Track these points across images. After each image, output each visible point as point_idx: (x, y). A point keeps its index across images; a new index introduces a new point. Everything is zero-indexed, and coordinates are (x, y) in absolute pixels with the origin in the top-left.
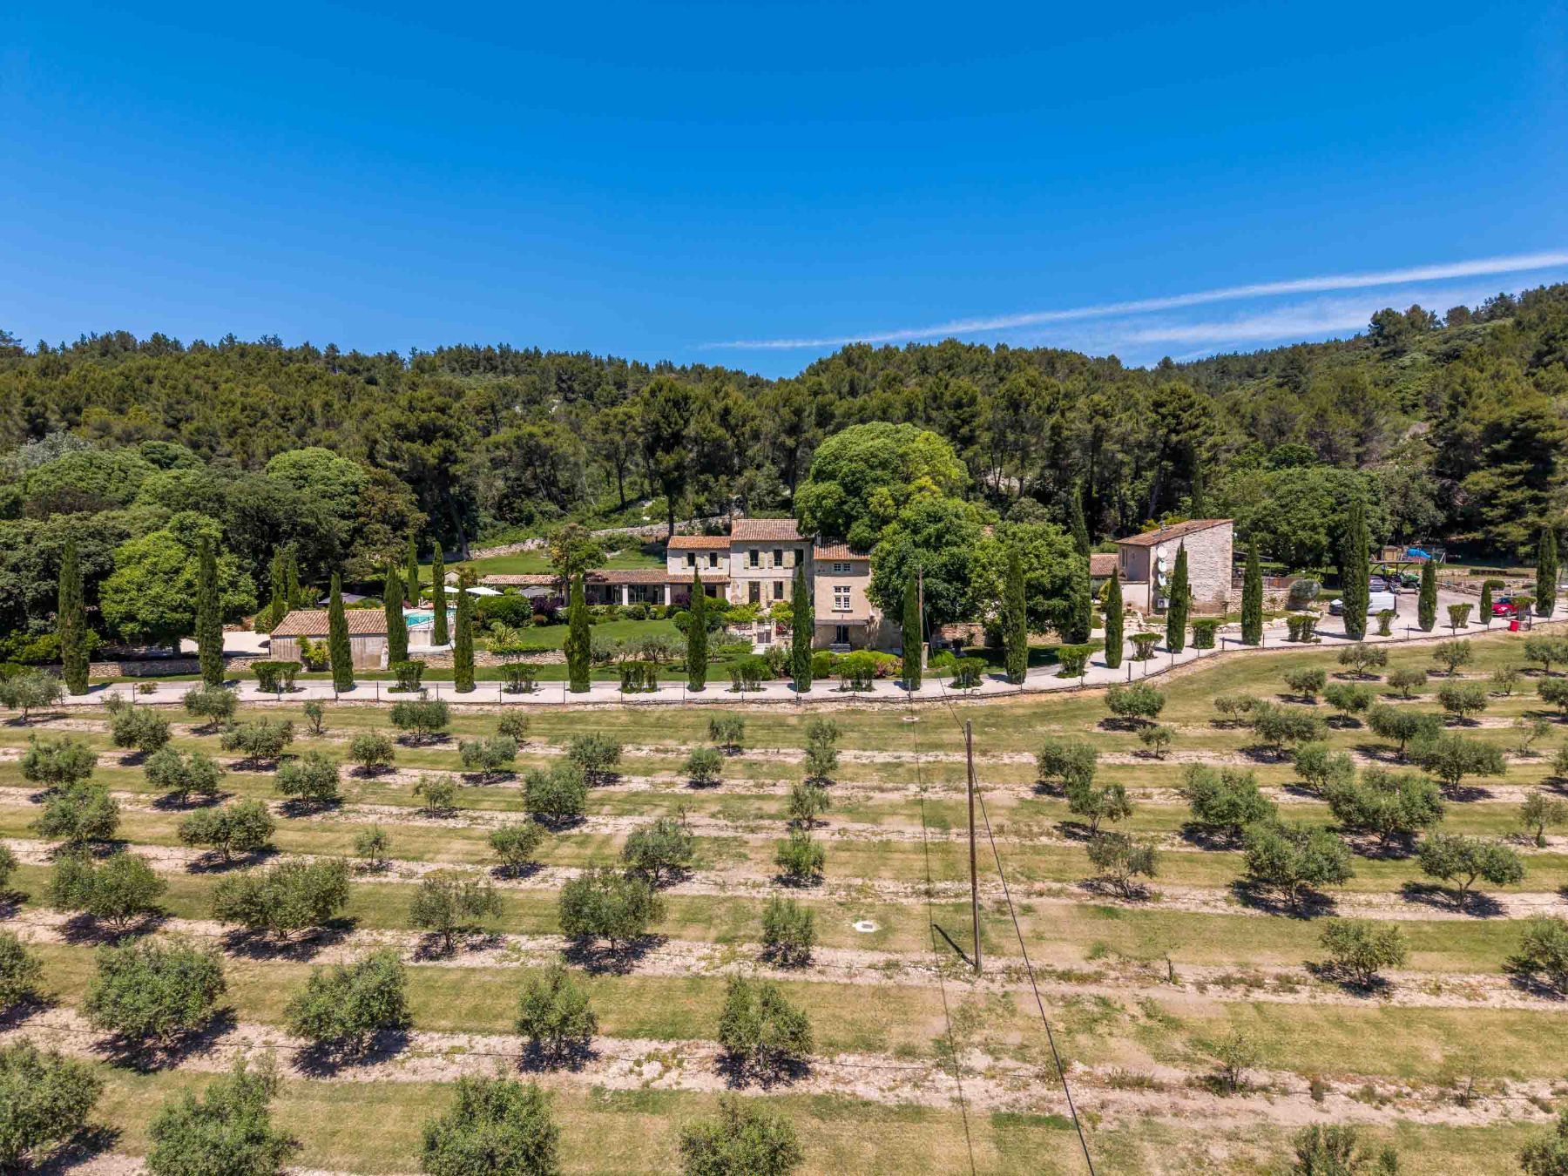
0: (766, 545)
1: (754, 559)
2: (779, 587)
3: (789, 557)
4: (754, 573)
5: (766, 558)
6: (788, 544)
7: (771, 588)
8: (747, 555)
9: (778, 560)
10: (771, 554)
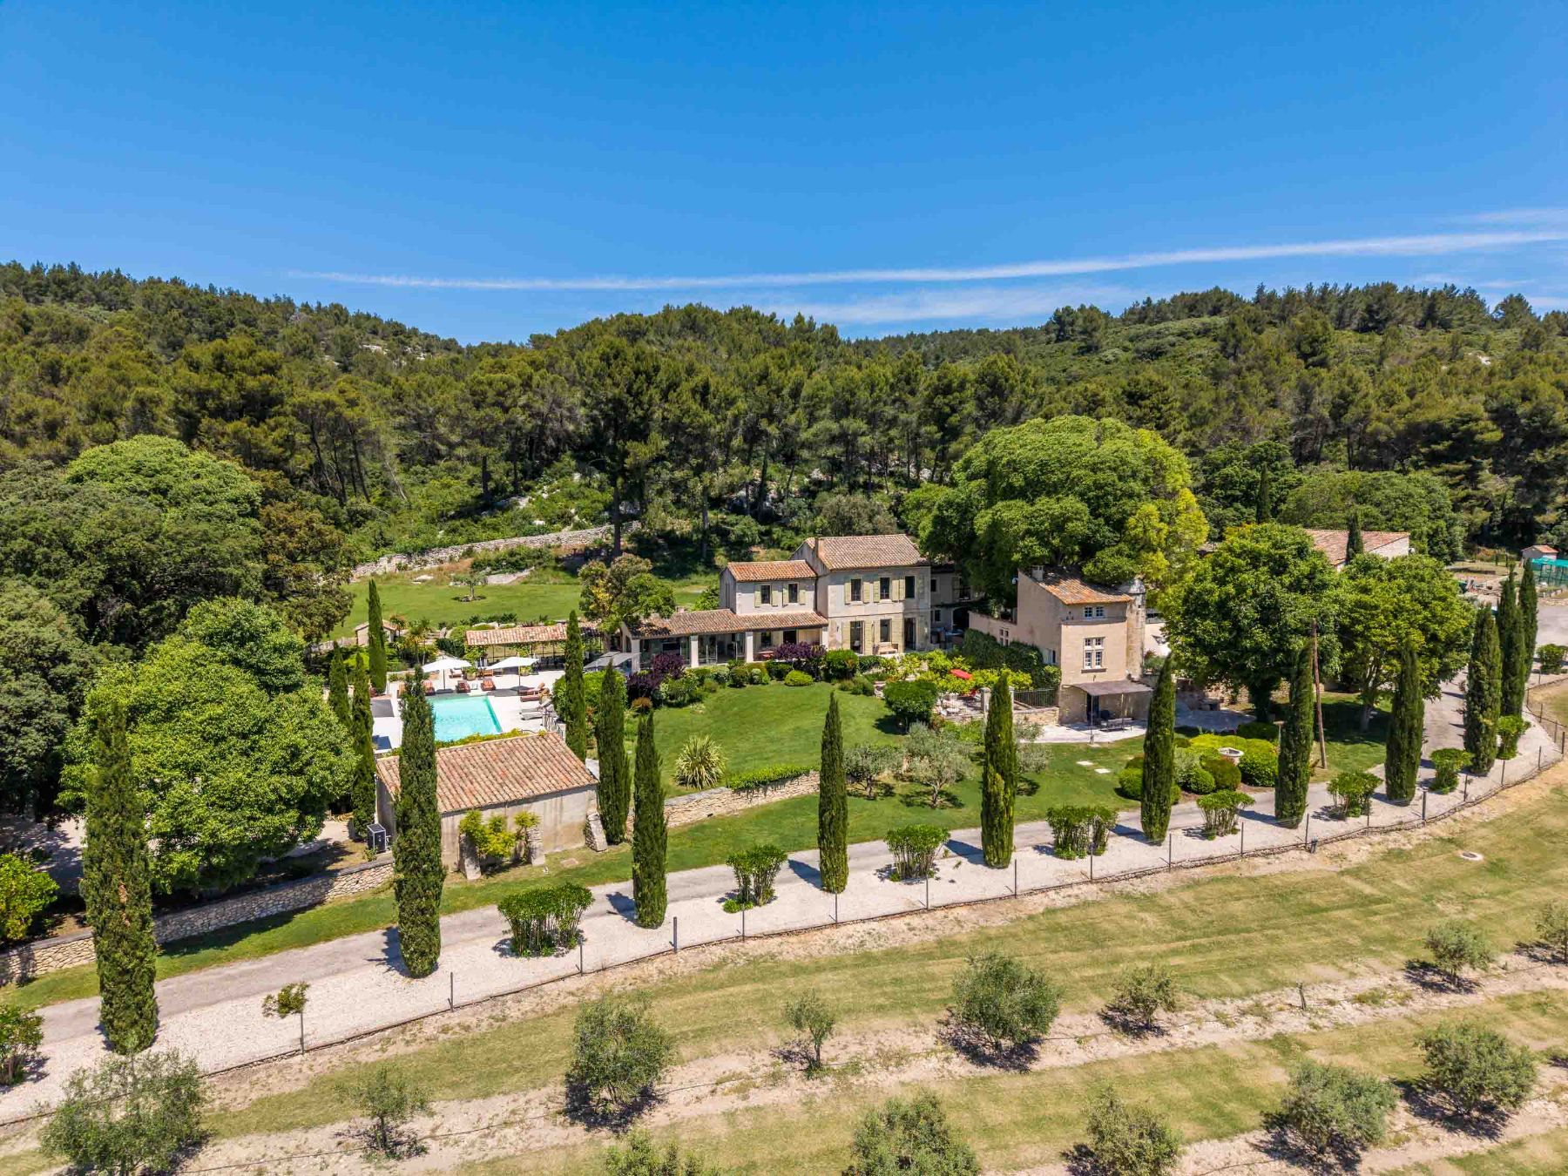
0: (870, 572)
1: (856, 594)
2: (885, 624)
3: (898, 587)
4: (857, 611)
5: (870, 589)
6: (897, 570)
7: (878, 628)
8: (848, 586)
9: (885, 591)
10: (877, 584)
